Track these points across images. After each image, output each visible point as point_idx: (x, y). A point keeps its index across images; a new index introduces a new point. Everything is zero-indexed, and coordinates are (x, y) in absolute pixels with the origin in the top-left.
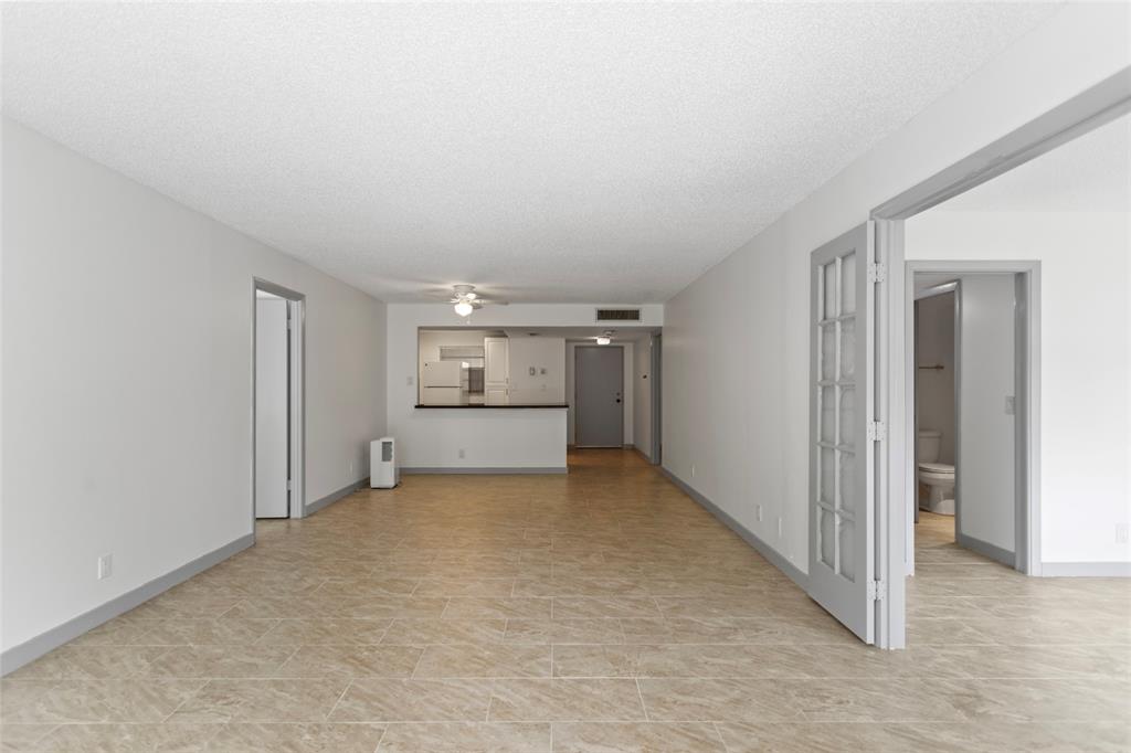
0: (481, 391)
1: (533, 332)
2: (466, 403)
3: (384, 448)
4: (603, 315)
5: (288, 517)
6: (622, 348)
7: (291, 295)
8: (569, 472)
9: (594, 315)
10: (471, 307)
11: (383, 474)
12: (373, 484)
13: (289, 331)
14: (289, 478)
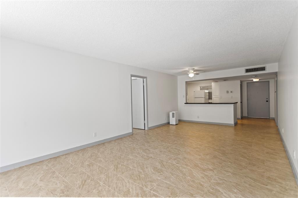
0: (211, 99)
1: (225, 79)
2: (206, 102)
3: (173, 114)
4: (247, 71)
5: (145, 129)
6: (269, 81)
7: (143, 78)
8: (235, 126)
9: (244, 71)
10: (194, 74)
11: (173, 121)
12: (170, 123)
13: (144, 86)
14: (145, 120)
